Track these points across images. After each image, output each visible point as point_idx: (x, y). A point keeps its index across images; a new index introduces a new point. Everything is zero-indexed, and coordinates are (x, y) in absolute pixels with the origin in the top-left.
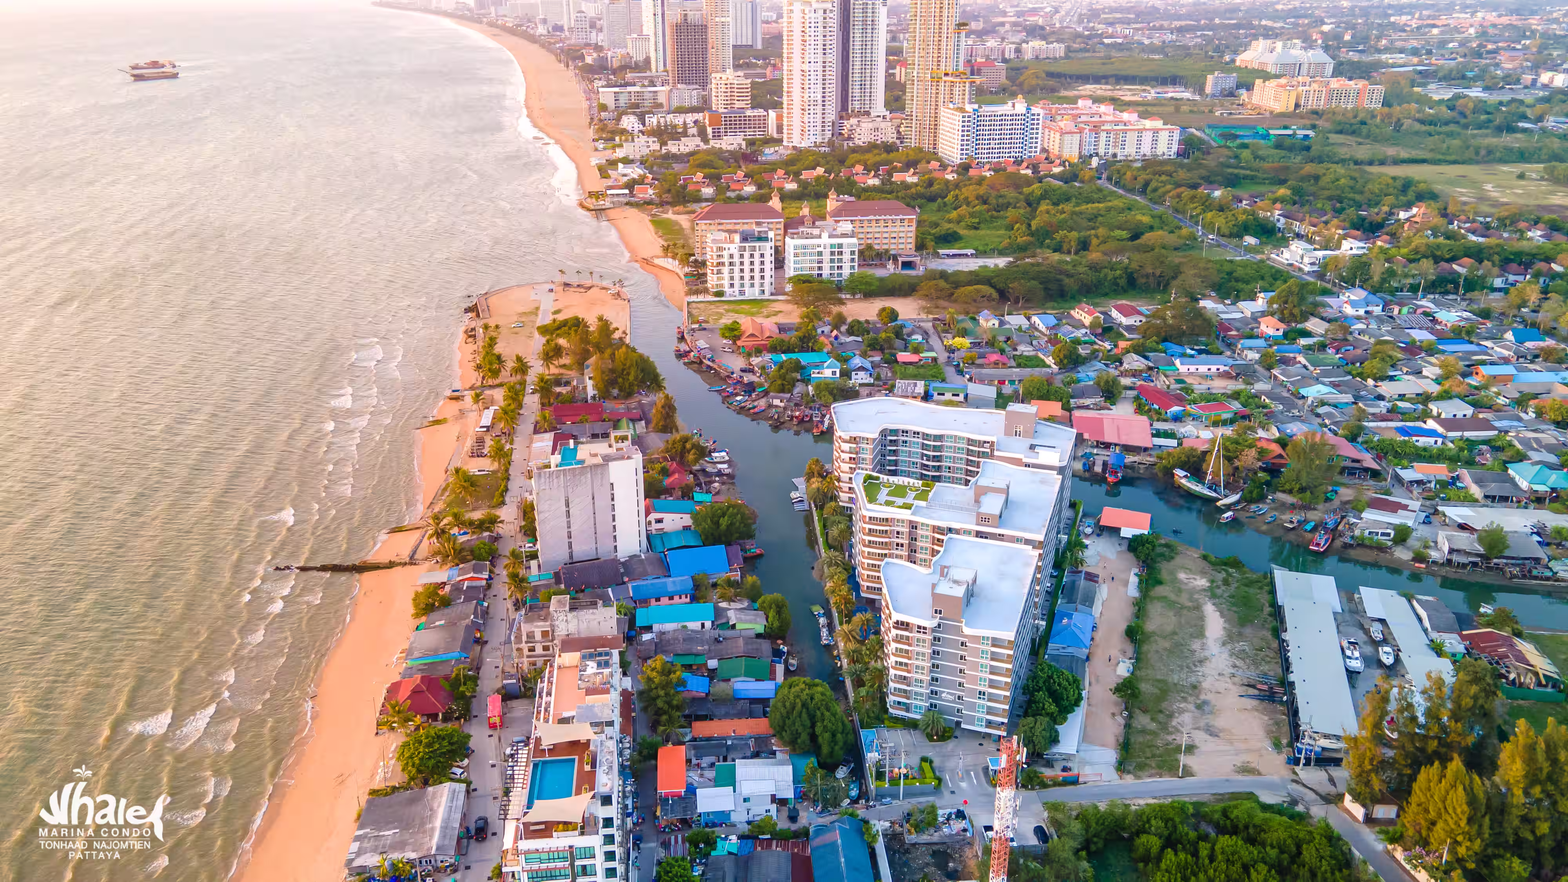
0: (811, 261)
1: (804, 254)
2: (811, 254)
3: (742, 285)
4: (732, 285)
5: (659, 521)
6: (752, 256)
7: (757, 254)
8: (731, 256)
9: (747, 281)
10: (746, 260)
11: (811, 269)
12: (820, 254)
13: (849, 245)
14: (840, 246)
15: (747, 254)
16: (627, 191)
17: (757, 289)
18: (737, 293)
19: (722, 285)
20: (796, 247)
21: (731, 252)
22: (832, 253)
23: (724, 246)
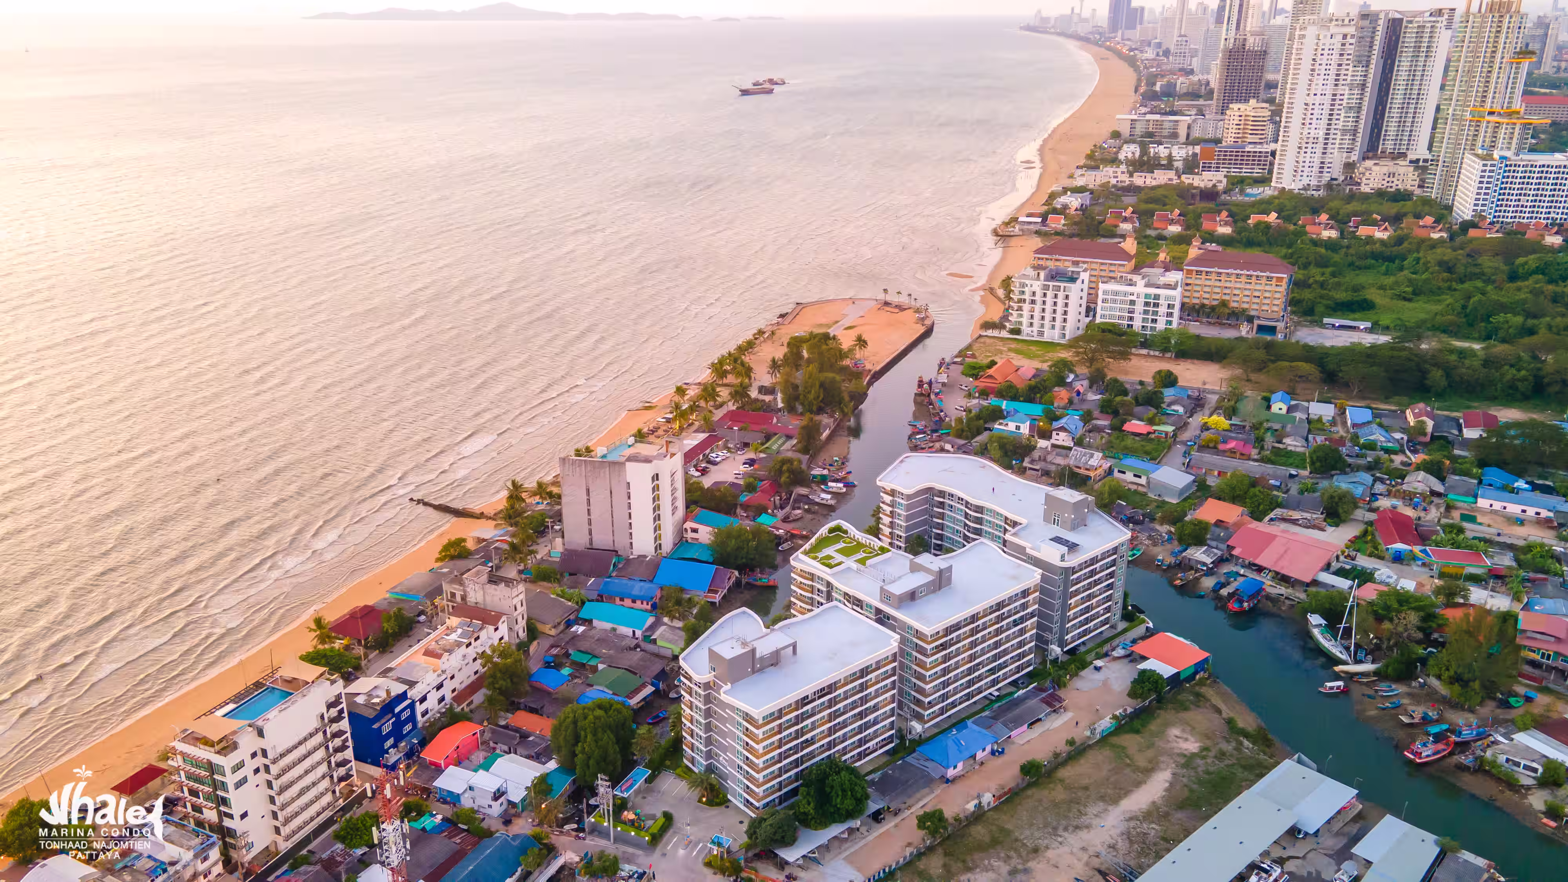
0: (1121, 310)
1: (1115, 301)
2: (1122, 302)
3: (1042, 326)
4: (1031, 324)
5: (695, 531)
6: (1056, 296)
7: (1061, 295)
8: (1034, 293)
9: (1047, 322)
10: (1049, 300)
11: (1120, 318)
12: (1133, 303)
13: (1167, 298)
14: (1157, 297)
15: (1050, 294)
16: (1039, 220)
17: (1057, 332)
18: (1035, 334)
19: (1020, 323)
20: (1105, 292)
21: (1033, 289)
22: (1147, 304)
23: (1027, 282)
